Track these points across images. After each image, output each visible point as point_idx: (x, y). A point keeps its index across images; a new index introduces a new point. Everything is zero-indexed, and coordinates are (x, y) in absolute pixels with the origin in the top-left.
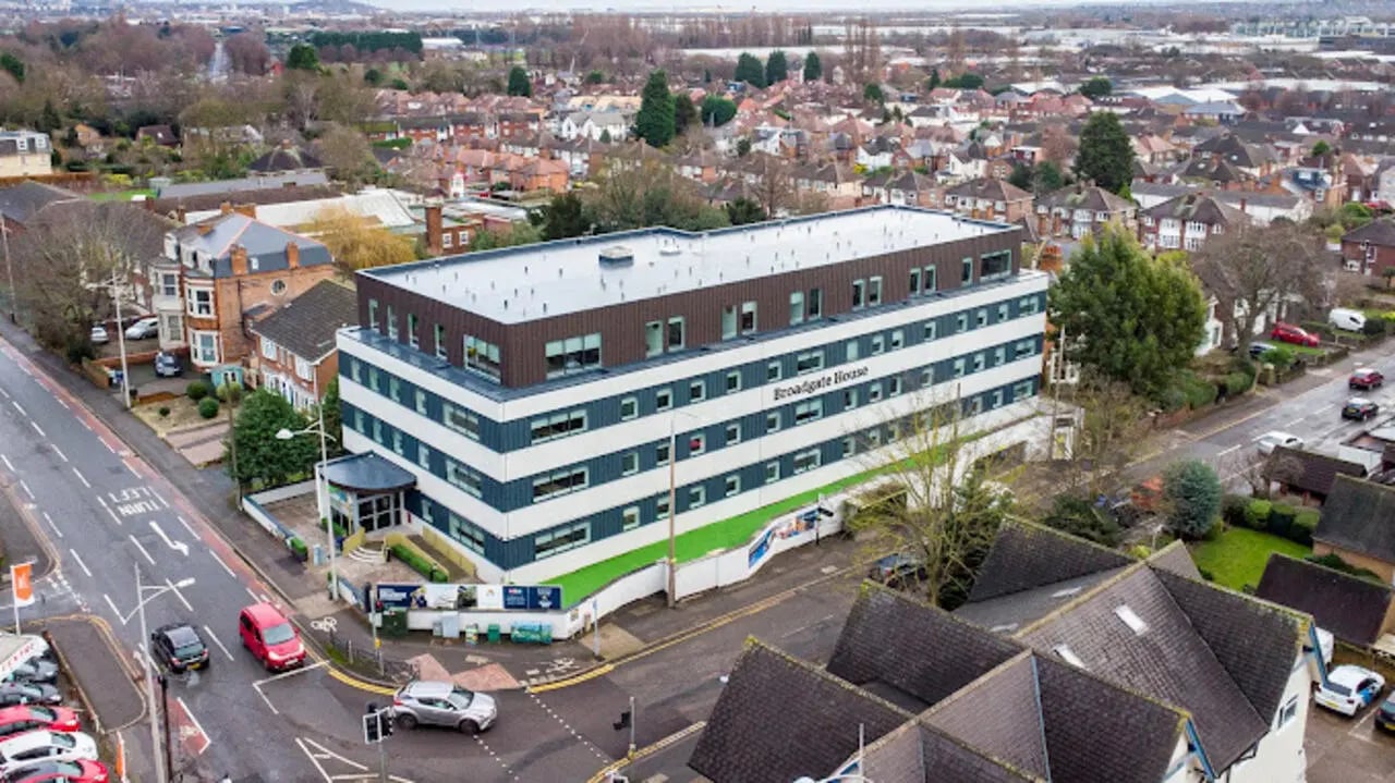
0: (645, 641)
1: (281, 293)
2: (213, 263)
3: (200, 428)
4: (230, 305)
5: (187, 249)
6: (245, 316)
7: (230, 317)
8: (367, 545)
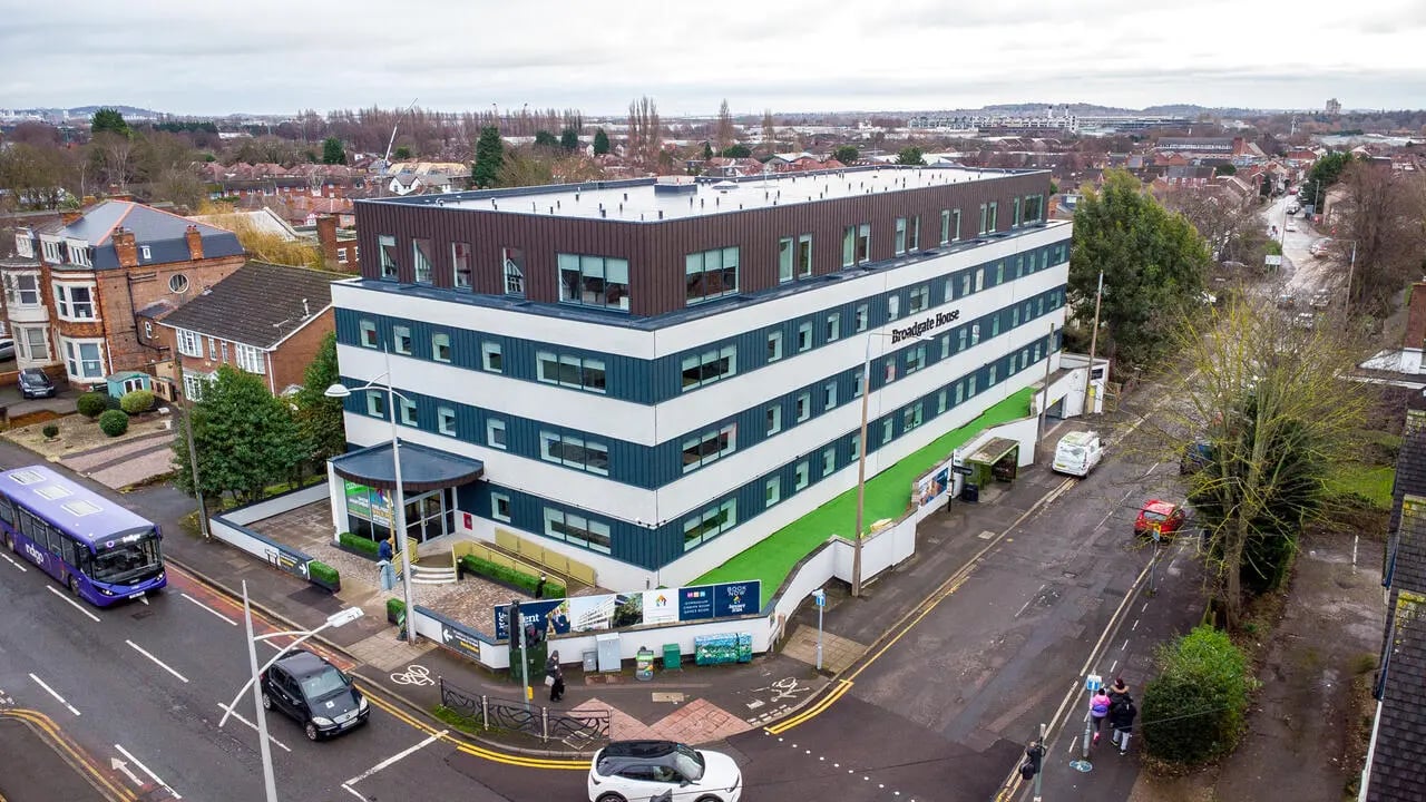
0: (867, 643)
1: (183, 290)
2: (91, 253)
3: (107, 447)
4: (117, 304)
5: (49, 240)
6: (137, 317)
7: (120, 319)
8: (421, 561)
